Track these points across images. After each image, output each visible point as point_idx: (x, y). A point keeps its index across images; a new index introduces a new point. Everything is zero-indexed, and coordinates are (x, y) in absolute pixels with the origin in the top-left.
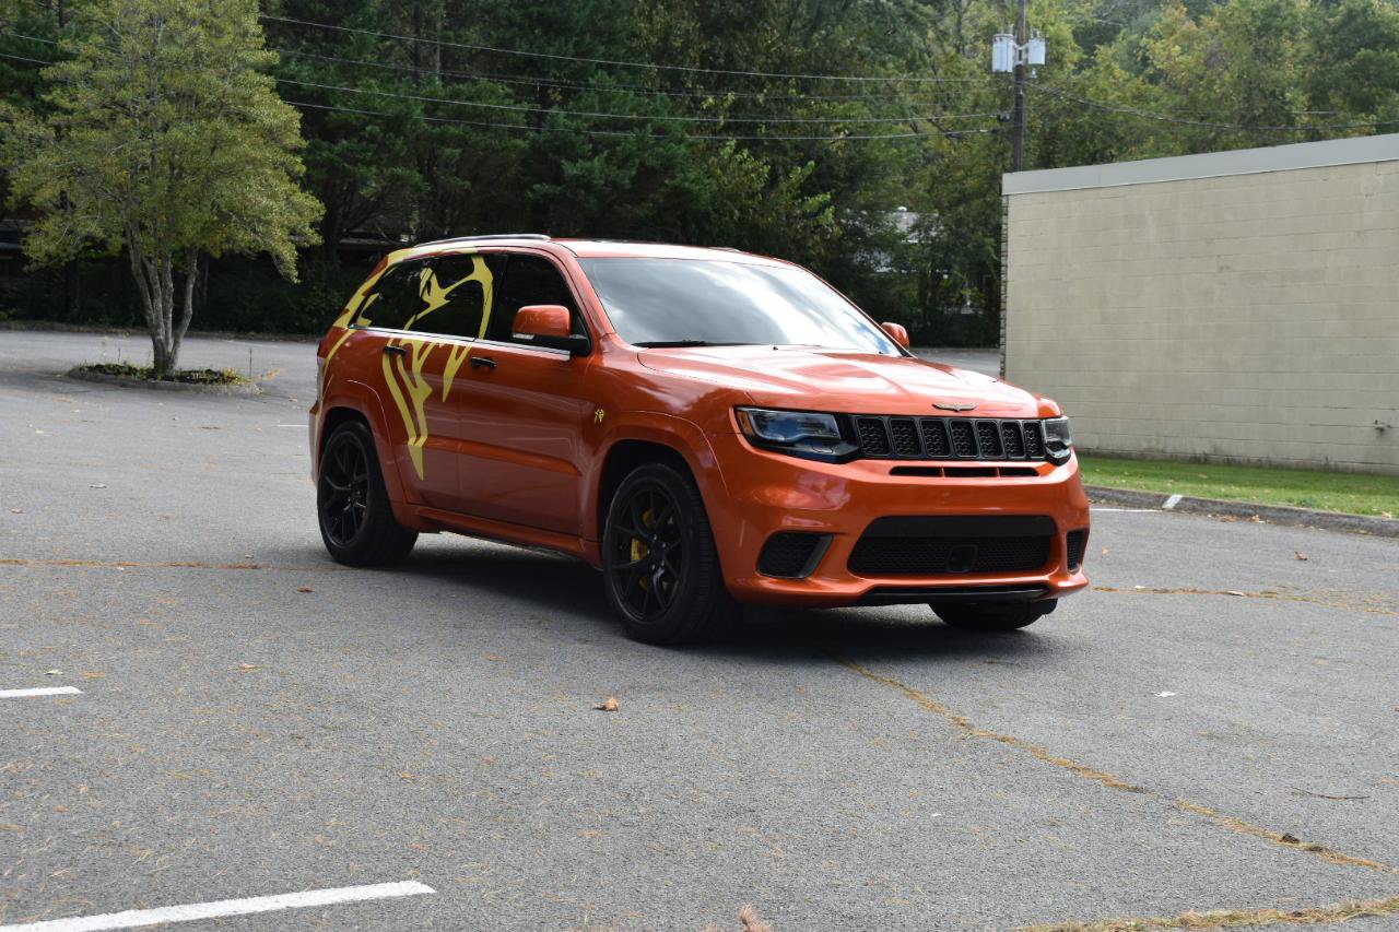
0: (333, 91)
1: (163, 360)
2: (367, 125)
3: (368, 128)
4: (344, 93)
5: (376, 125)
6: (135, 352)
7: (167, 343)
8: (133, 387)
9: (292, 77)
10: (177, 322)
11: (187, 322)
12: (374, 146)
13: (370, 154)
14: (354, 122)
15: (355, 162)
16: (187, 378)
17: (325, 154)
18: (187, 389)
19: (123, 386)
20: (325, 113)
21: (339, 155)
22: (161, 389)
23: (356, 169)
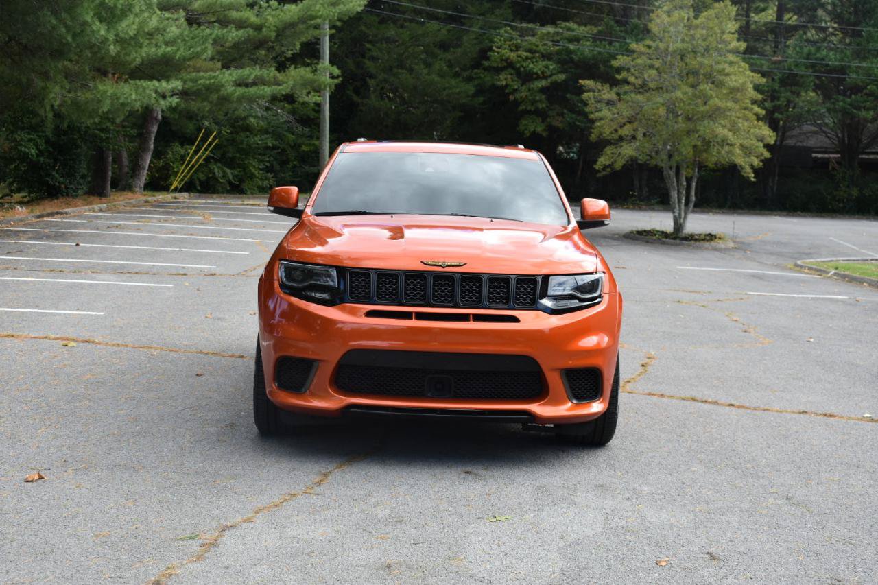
0: (849, 66)
1: (678, 227)
2: (868, 85)
3: (869, 87)
4: (857, 67)
5: (874, 85)
6: (662, 221)
7: (680, 218)
8: (651, 243)
9: (823, 59)
10: (687, 204)
11: (692, 205)
12: (872, 98)
13: (868, 103)
14: (861, 84)
15: (858, 108)
16: (691, 238)
17: (841, 104)
18: (682, 244)
19: (647, 242)
20: (844, 79)
21: (849, 105)
22: (668, 244)
23: (860, 113)
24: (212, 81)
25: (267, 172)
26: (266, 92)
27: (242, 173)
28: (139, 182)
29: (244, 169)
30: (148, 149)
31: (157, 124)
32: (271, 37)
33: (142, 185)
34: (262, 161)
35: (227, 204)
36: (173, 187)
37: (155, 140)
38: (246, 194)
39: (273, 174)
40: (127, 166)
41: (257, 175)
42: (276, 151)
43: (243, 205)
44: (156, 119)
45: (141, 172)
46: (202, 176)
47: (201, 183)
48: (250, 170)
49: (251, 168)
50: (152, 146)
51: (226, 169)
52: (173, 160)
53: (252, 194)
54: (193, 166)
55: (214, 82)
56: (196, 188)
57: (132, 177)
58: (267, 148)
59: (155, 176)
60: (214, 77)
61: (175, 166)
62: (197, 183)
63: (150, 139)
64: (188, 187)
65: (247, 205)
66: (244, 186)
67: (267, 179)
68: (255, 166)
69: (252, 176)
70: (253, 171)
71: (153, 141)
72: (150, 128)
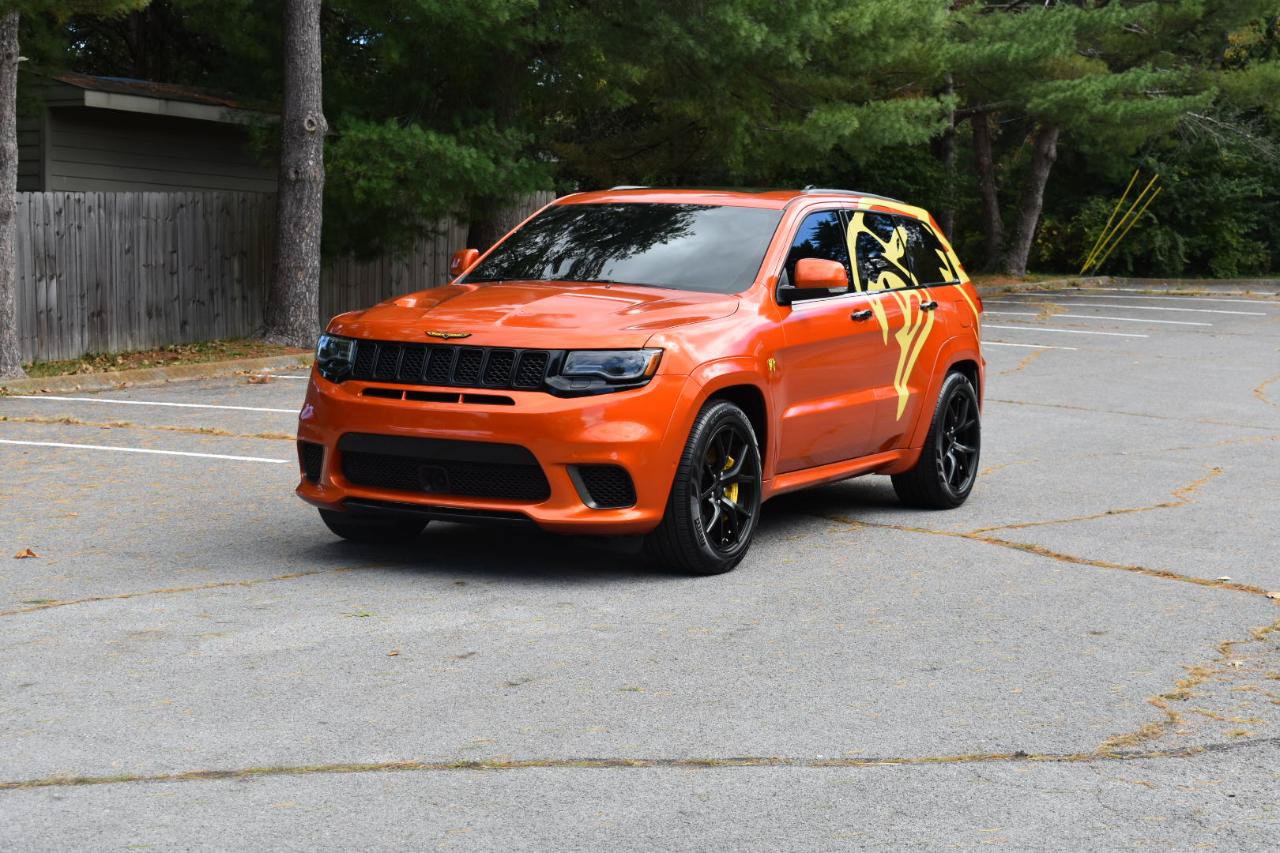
24: (1069, 93)
25: (1256, 240)
26: (1171, 106)
27: (1210, 242)
28: (1016, 259)
29: (1213, 235)
30: (1033, 205)
31: (1049, 166)
32: (1195, 14)
33: (1023, 264)
34: (1246, 221)
35: (1144, 293)
36: (1085, 267)
37: (1045, 191)
38: (1216, 277)
39: (1267, 243)
40: (1001, 235)
41: (1235, 245)
42: (1272, 204)
43: (1168, 294)
44: (1046, 156)
45: (1021, 243)
46: (1137, 249)
47: (1137, 260)
48: (1224, 238)
49: (1225, 234)
50: (1040, 201)
51: (1177, 235)
52: (1088, 223)
53: (1226, 276)
54: (1120, 231)
55: (1072, 96)
56: (1126, 269)
57: (1006, 251)
58: (1254, 199)
59: (1060, 250)
60: (1074, 87)
61: (1091, 234)
62: (1130, 260)
63: (1038, 191)
64: (1114, 268)
65: (1174, 294)
66: (1213, 265)
67: (1255, 251)
68: (1232, 232)
69: (1227, 247)
70: (1228, 237)
71: (1041, 192)
72: (1037, 173)
